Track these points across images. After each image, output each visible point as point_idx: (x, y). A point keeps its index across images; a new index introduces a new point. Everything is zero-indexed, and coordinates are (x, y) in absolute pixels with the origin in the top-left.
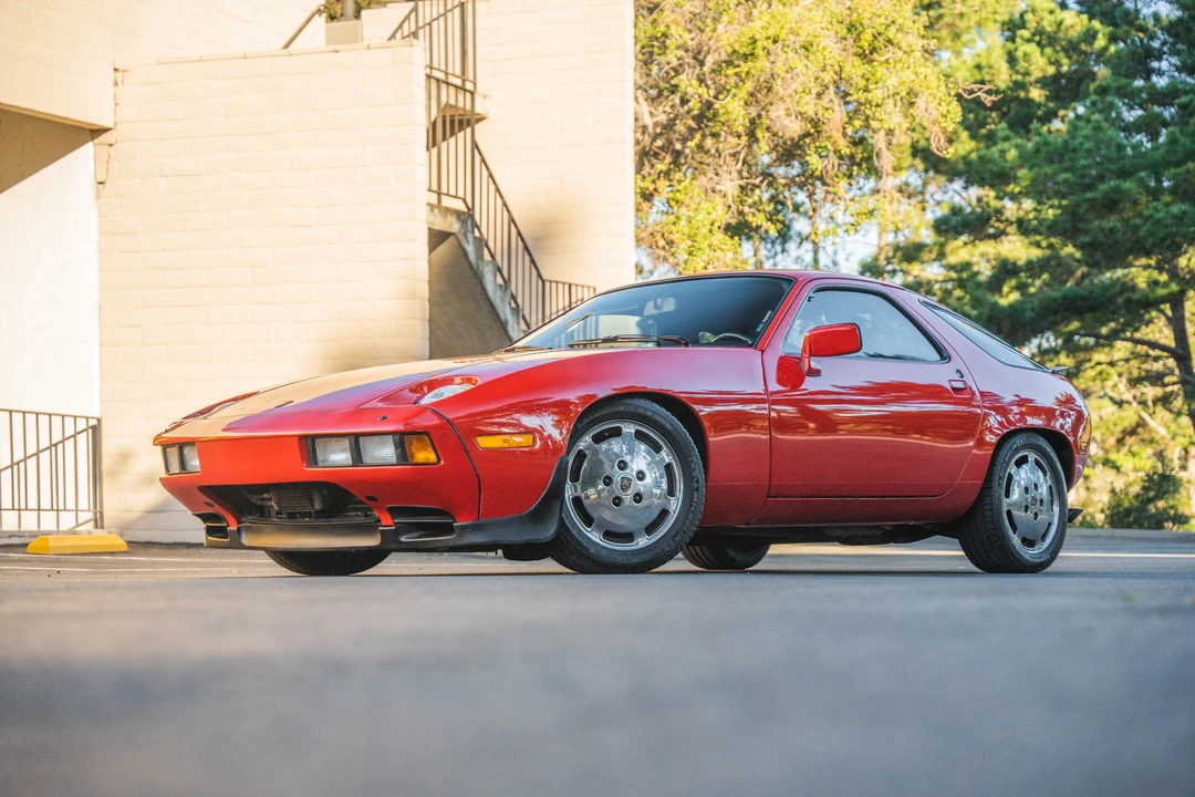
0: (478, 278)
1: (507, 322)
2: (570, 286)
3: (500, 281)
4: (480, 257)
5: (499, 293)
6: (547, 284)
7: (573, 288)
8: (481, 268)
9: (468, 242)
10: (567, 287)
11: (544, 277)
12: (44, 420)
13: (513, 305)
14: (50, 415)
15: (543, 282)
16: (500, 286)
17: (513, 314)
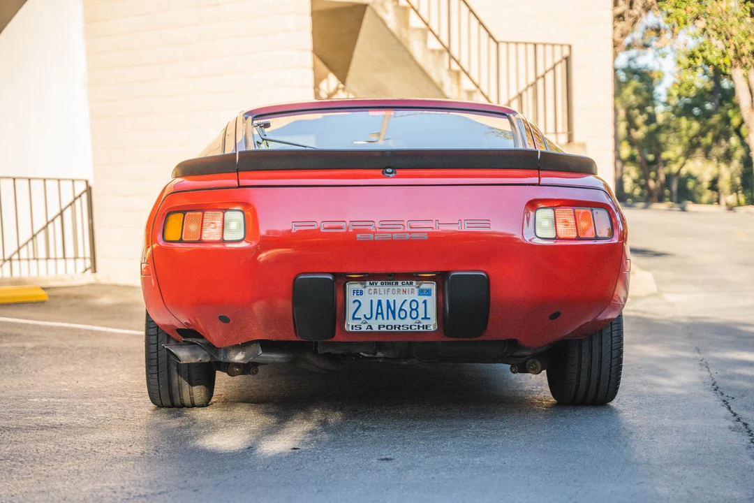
0: (400, 46)
1: (442, 83)
2: (535, 45)
3: (433, 44)
4: (405, 23)
5: (431, 57)
6: (502, 47)
7: (540, 48)
8: (405, 35)
9: (387, 12)
10: (531, 47)
11: (498, 39)
12: (52, 185)
13: (455, 67)
14: (59, 180)
15: (497, 43)
16: (433, 51)
17: (450, 76)
